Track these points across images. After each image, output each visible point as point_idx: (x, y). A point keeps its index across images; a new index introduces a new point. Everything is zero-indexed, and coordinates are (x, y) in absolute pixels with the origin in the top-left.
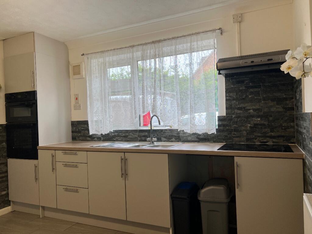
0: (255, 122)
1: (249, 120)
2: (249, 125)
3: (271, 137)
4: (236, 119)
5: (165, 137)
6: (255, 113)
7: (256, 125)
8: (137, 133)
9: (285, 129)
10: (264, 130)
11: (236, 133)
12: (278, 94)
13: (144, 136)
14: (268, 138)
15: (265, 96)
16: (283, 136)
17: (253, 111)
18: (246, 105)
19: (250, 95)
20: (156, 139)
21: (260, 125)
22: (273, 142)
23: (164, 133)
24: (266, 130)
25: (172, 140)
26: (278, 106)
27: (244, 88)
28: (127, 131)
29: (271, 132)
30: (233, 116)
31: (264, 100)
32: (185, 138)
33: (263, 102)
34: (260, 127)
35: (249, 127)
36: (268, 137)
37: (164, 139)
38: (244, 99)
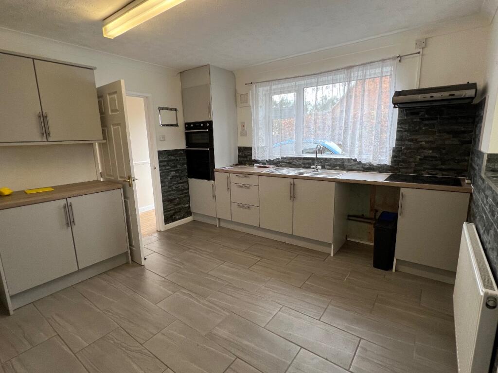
0: (426, 155)
1: (419, 152)
2: (419, 157)
3: (441, 170)
4: (406, 150)
5: (329, 166)
6: (427, 145)
7: (426, 158)
8: (301, 161)
9: (458, 163)
10: (434, 163)
11: (403, 164)
12: (455, 127)
13: (308, 163)
14: (437, 171)
15: (440, 128)
16: (454, 170)
17: (426, 143)
18: (419, 136)
19: (424, 127)
20: (320, 167)
21: (432, 157)
22: (443, 175)
23: (328, 161)
24: (437, 162)
25: (336, 168)
26: (454, 139)
27: (418, 120)
28: (291, 158)
29: (442, 164)
30: (403, 148)
31: (439, 132)
32: (349, 167)
33: (437, 134)
34: (431, 159)
35: (418, 159)
36: (437, 169)
37: (328, 167)
38: (416, 131)
